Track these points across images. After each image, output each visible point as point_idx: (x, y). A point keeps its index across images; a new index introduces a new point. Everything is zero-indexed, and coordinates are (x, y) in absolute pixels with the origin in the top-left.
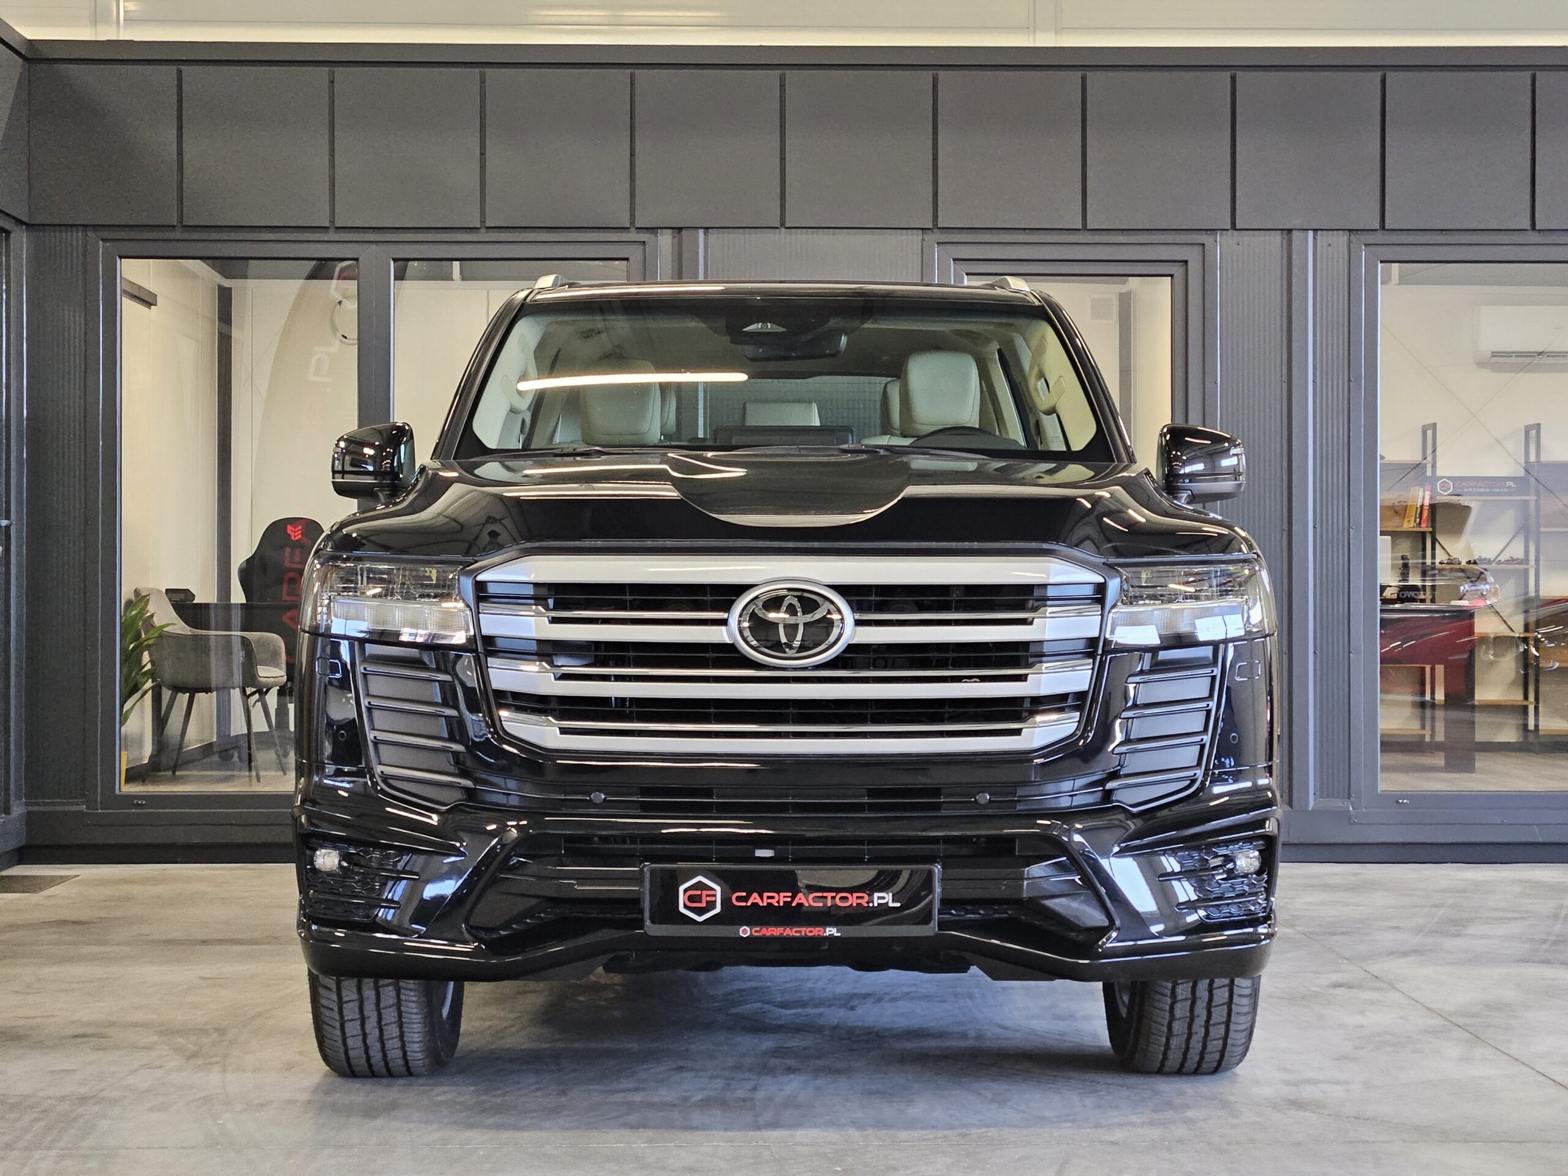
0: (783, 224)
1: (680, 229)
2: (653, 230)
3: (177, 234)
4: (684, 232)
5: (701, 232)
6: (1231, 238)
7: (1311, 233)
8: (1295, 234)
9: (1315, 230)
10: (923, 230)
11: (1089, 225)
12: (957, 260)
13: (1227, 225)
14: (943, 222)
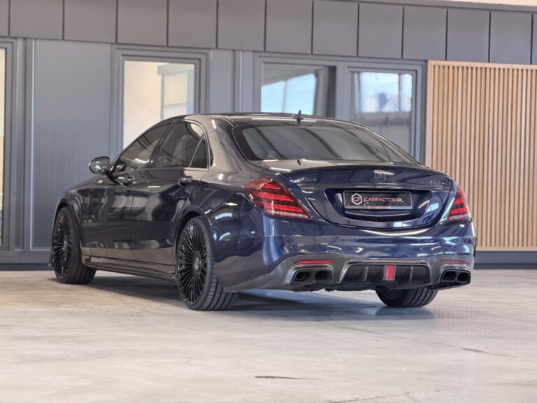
0: (63, 39)
1: (25, 39)
2: (16, 38)
4: (28, 40)
5: (33, 41)
6: (216, 52)
7: (241, 52)
8: (237, 52)
9: (243, 51)
10: (112, 44)
11: (170, 44)
12: (123, 55)
13: (214, 46)
14: (119, 41)
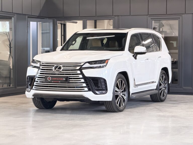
0: (130, 15)
1: (118, 16)
2: (115, 16)
3: (63, 18)
5: (121, 16)
6: (185, 15)
10: (147, 15)
11: (167, 14)
12: (151, 19)
13: (185, 13)
14: (149, 14)
